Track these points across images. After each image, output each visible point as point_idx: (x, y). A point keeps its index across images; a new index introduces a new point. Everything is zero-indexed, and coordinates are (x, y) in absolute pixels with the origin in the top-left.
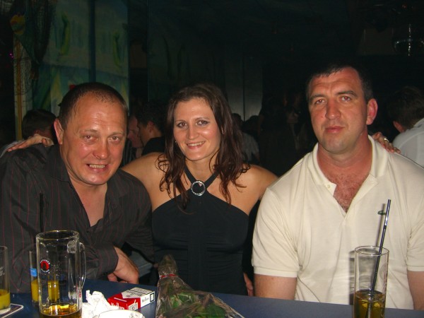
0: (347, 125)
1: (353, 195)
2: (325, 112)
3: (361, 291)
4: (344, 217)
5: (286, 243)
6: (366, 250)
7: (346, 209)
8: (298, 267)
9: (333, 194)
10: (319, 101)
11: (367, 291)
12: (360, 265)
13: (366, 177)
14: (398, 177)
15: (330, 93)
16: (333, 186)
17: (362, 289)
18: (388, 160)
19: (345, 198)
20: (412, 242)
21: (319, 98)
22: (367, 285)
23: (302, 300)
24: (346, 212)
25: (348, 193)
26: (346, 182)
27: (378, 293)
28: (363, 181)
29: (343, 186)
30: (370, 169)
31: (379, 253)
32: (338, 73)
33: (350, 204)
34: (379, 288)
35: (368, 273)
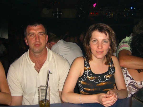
0: (42, 44)
1: (41, 67)
2: (34, 39)
3: (42, 100)
4: (38, 74)
5: (18, 84)
6: (43, 86)
7: (38, 72)
8: (23, 92)
9: (34, 67)
10: (31, 35)
11: (44, 100)
12: (41, 91)
13: (45, 61)
14: (55, 61)
15: (36, 32)
16: (34, 64)
17: (42, 99)
18: (53, 55)
19: (38, 68)
20: (60, 82)
21: (31, 34)
22: (43, 98)
23: (24, 105)
24: (39, 73)
25: (39, 66)
26: (39, 63)
27: (48, 100)
28: (44, 62)
29: (37, 64)
30: (47, 58)
31: (47, 87)
32: (39, 26)
33: (40, 70)
34: (48, 98)
35: (44, 94)
